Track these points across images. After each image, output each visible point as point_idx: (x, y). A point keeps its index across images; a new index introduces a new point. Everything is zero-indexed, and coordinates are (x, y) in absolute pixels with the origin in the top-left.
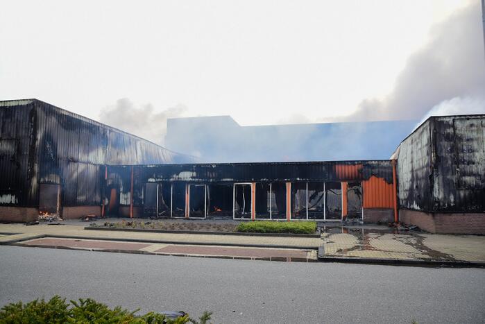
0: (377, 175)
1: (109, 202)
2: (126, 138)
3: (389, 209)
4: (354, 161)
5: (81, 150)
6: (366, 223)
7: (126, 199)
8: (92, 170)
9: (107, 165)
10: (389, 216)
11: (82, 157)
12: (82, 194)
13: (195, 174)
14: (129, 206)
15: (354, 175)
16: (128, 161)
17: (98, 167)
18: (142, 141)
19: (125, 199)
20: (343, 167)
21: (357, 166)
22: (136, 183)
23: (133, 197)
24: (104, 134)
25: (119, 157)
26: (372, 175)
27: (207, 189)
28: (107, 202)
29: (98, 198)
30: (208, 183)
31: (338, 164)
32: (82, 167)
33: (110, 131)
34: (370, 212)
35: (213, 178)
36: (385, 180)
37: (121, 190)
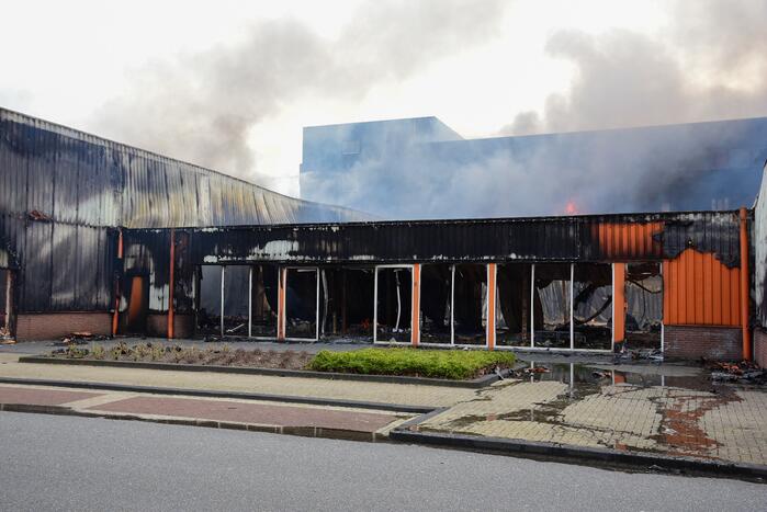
0: (701, 248)
1: (129, 305)
2: (173, 171)
3: (729, 327)
4: (644, 215)
5: (61, 195)
6: (670, 360)
7: (161, 299)
8: (89, 240)
9: (124, 229)
10: (730, 345)
11: (63, 211)
12: (62, 289)
13: (296, 246)
14: (167, 312)
15: (641, 248)
16: (176, 219)
17: (103, 233)
18: (214, 178)
19: (159, 299)
20: (617, 228)
21: (649, 225)
22: (180, 265)
23: (174, 295)
24: (116, 164)
25: (155, 211)
26: (687, 246)
27: (321, 277)
28: (124, 304)
29: (104, 297)
30: (322, 265)
31: (605, 222)
32: (62, 233)
33: (131, 157)
34: (682, 334)
35: (332, 254)
36: (721, 258)
37: (152, 279)
